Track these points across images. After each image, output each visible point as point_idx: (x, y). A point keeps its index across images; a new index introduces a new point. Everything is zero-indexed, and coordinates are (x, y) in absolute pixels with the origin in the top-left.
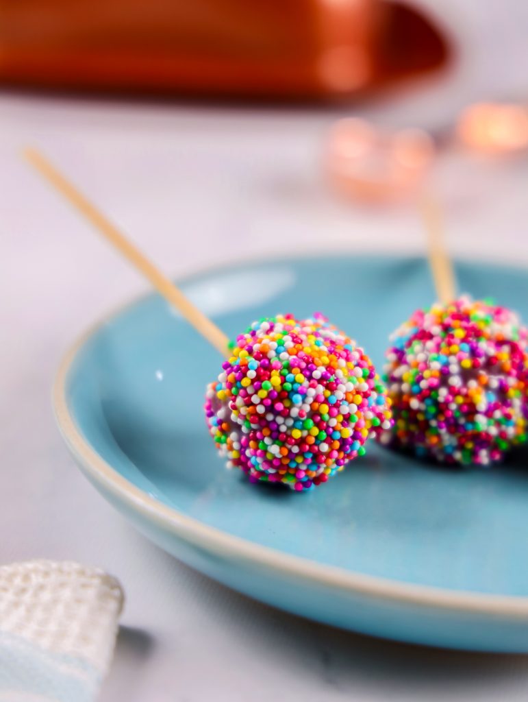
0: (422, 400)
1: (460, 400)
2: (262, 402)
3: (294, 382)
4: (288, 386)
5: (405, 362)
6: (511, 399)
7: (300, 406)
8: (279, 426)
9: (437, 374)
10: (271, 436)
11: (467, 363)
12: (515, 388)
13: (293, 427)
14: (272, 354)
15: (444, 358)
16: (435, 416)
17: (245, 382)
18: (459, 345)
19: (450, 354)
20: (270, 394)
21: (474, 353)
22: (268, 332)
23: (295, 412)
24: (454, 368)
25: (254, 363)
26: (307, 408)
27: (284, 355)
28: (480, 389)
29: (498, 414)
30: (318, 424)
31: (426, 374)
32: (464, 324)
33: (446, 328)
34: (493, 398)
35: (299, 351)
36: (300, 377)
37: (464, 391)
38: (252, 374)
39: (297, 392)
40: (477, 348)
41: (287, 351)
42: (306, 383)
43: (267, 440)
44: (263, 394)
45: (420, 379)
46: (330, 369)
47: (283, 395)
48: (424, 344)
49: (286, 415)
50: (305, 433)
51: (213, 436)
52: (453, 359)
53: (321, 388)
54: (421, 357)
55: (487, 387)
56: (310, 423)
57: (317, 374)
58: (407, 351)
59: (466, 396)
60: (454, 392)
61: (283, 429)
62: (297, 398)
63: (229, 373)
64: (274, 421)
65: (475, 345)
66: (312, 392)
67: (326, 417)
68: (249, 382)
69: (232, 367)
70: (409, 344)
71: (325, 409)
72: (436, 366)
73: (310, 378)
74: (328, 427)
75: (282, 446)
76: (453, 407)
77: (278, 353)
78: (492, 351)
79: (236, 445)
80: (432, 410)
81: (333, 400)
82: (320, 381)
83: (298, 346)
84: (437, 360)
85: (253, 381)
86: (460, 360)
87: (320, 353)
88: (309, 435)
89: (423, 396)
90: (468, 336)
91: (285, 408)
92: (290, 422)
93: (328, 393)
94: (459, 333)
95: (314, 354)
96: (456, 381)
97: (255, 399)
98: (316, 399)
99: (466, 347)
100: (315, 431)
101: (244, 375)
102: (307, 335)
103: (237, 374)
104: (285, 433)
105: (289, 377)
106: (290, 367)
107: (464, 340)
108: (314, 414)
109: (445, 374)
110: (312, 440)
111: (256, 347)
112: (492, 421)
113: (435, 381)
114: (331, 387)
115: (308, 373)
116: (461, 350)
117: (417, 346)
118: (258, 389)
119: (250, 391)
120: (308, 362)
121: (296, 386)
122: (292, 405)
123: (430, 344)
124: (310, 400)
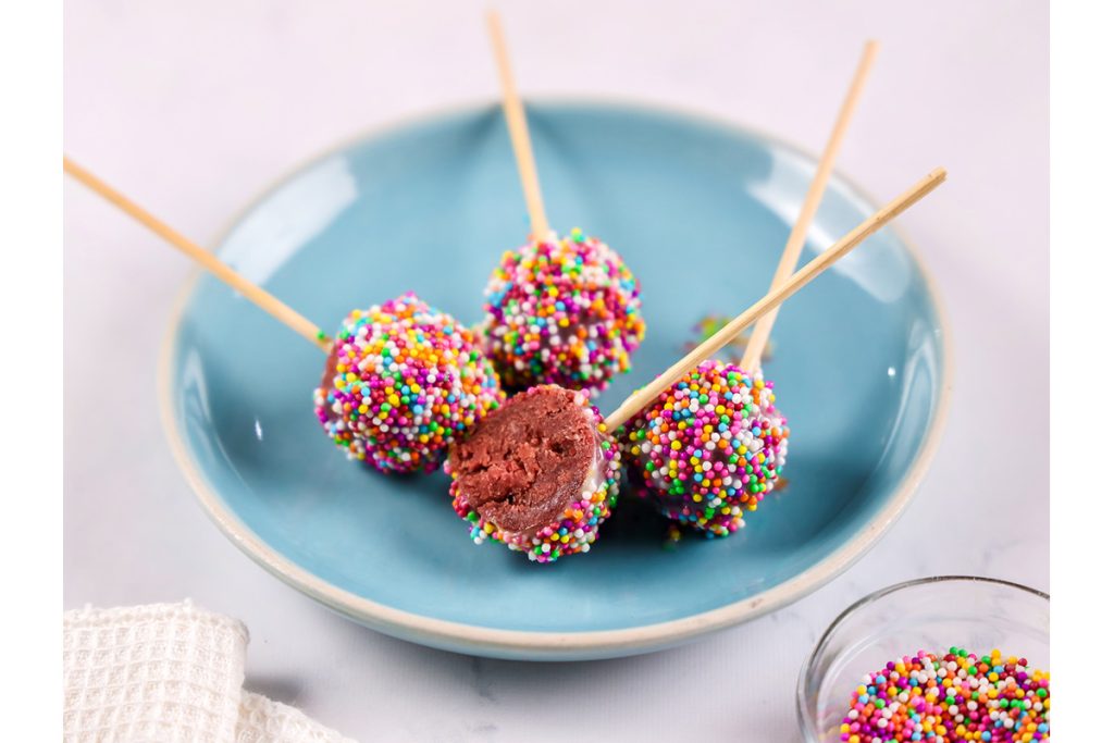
0: (526, 360)
1: (563, 357)
2: (384, 422)
3: (411, 394)
4: (406, 399)
5: (504, 324)
6: (612, 340)
7: (421, 413)
8: (405, 436)
9: (537, 337)
10: (400, 446)
11: (565, 322)
12: (614, 329)
13: (420, 434)
14: (380, 369)
15: (541, 321)
16: (542, 373)
17: (363, 409)
18: (554, 304)
19: (548, 315)
20: (391, 414)
21: (569, 309)
22: (367, 338)
23: (418, 420)
24: (553, 329)
25: (364, 387)
26: (429, 413)
27: (394, 367)
28: (582, 343)
29: (601, 358)
30: (442, 424)
31: (527, 337)
32: (556, 279)
33: (540, 286)
34: (594, 346)
35: (406, 356)
36: (416, 388)
37: (566, 348)
38: (367, 401)
39: (416, 403)
40: (573, 304)
41: (395, 360)
42: (423, 392)
43: (397, 450)
44: (384, 415)
45: (520, 341)
46: (441, 366)
47: (404, 409)
48: (521, 305)
49: (411, 425)
50: (432, 434)
51: (332, 439)
52: (551, 320)
53: (438, 391)
54: (519, 320)
55: (587, 339)
56: (435, 424)
57: (431, 378)
58: (505, 310)
59: (568, 353)
60: (554, 351)
61: (410, 437)
62: (418, 409)
63: (343, 403)
64: (400, 433)
65: (570, 301)
66: (431, 399)
67: (448, 414)
68: (366, 408)
69: (345, 397)
70: (505, 303)
71: (446, 409)
72: (535, 329)
73: (425, 385)
74: (451, 421)
75: (412, 451)
76: (558, 364)
77: (385, 365)
78: (587, 303)
79: (361, 450)
80: (537, 369)
81: (452, 399)
82: (435, 385)
83: (404, 351)
84: (536, 323)
85: (370, 407)
86: (557, 322)
87: (425, 351)
88: (436, 435)
89: (526, 357)
90: (561, 292)
91: (408, 419)
92: (416, 430)
93: (445, 393)
94: (553, 292)
95: (423, 356)
96: (555, 341)
97: (376, 421)
98: (435, 403)
99: (561, 305)
100: (441, 430)
101: (359, 403)
102: (406, 330)
103: (353, 404)
104: (413, 440)
105: (405, 390)
106: (403, 379)
107: (558, 299)
108: (437, 415)
109: (544, 336)
110: (439, 439)
111: (361, 366)
112: (597, 366)
113: (536, 345)
114: (446, 386)
115: (422, 379)
116: (557, 310)
117: (513, 307)
118: (377, 413)
119: (370, 415)
120: (419, 368)
121: (414, 397)
122: (414, 415)
123: (527, 306)
124: (430, 405)
